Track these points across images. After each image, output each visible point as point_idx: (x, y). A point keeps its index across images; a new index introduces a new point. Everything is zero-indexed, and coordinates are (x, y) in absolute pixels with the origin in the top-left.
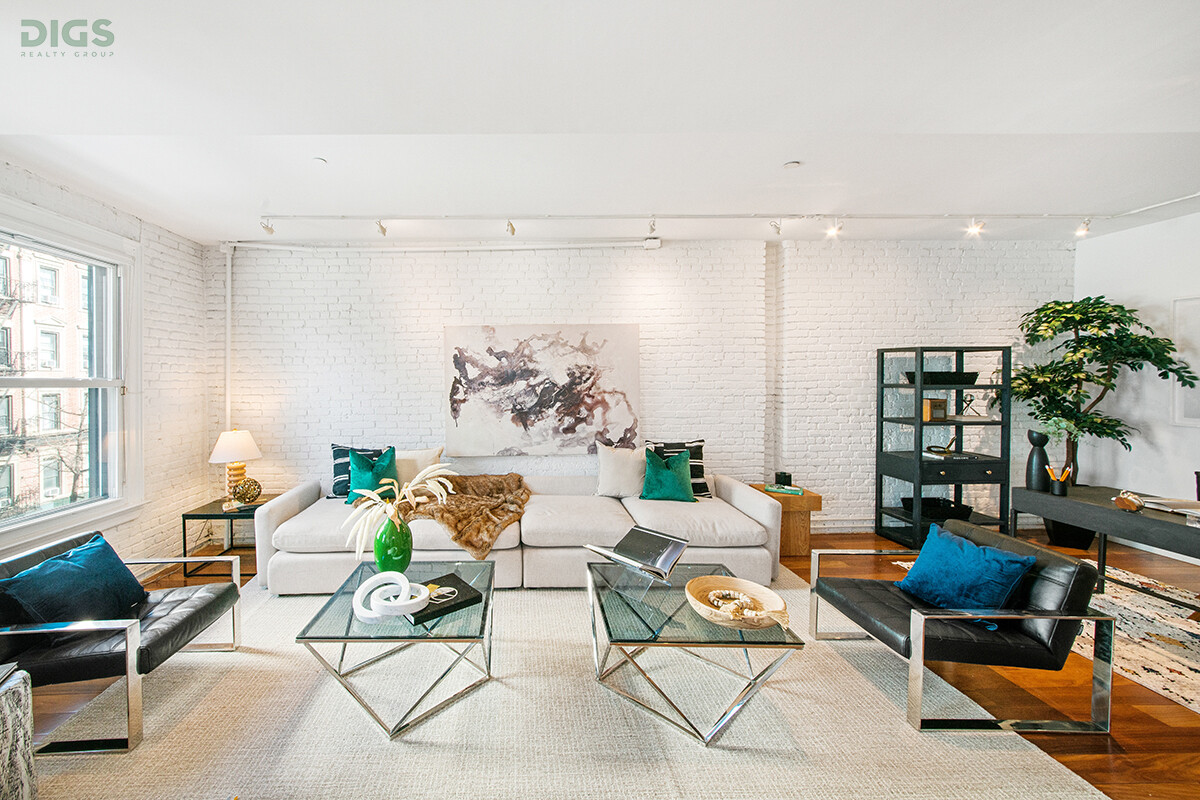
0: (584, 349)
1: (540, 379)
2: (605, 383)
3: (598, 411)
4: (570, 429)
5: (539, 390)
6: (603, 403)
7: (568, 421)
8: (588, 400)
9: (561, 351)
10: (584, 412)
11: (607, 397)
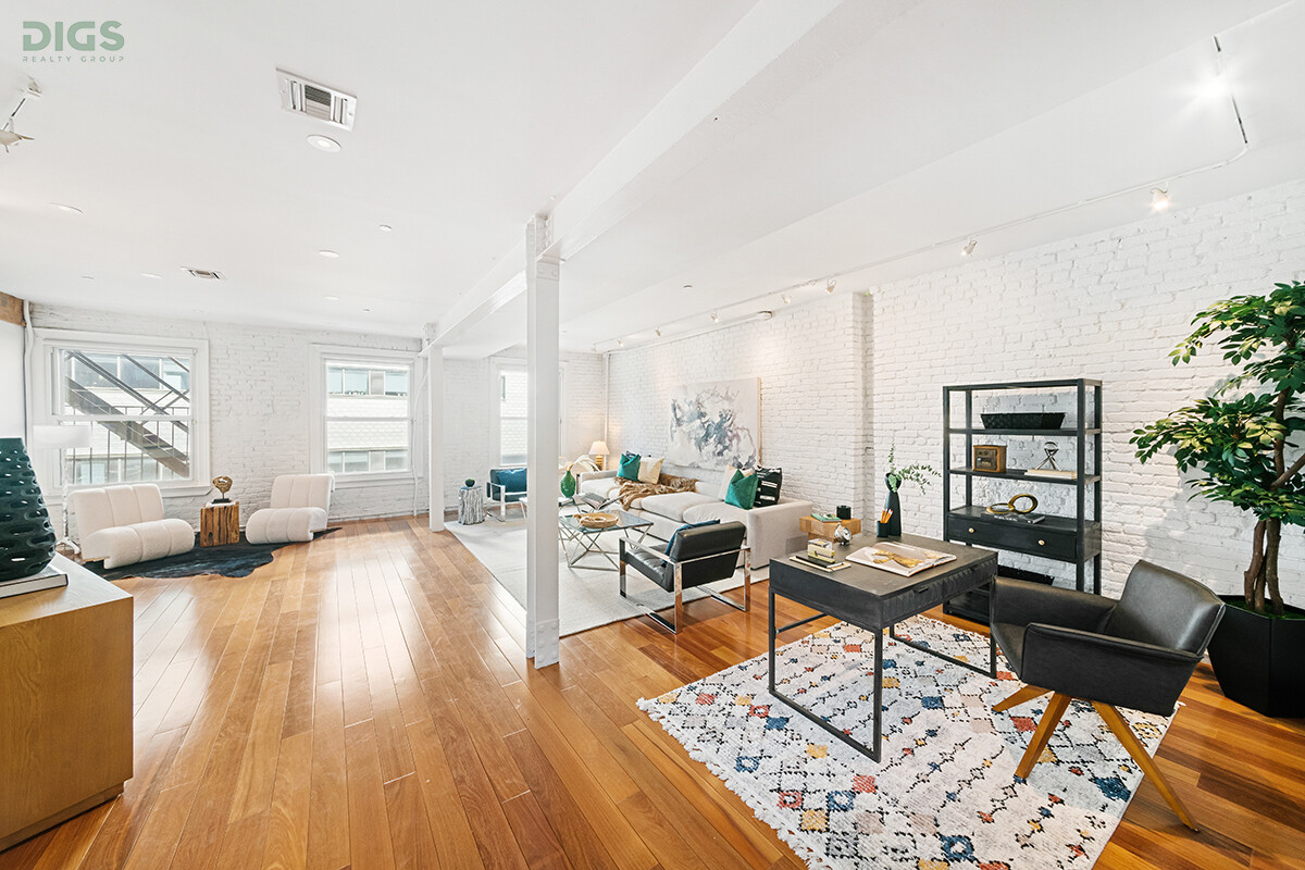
0: (728, 398)
1: (706, 419)
2: (738, 423)
3: (735, 441)
4: (720, 453)
5: (706, 425)
6: (737, 436)
7: (720, 447)
8: (729, 434)
9: (716, 400)
10: (727, 443)
11: (739, 431)
